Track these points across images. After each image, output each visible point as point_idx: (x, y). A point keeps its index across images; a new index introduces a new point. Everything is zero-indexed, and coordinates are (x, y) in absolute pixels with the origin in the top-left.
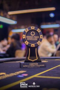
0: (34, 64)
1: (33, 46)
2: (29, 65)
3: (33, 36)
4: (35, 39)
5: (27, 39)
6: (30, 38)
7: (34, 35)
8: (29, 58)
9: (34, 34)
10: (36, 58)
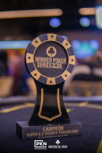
0: (56, 128)
1: (51, 82)
2: (41, 131)
3: (52, 58)
4: (56, 65)
5: (36, 65)
7: (53, 55)
9: (53, 52)
10: (58, 113)
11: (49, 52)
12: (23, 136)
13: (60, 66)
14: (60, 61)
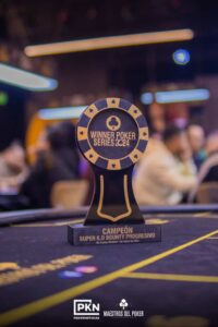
0: (121, 230)
1: (114, 166)
2: (101, 234)
3: (115, 132)
4: (121, 142)
5: (92, 143)
6: (102, 138)
8: (102, 212)
9: (117, 124)
10: (127, 211)
11: (111, 124)
12: (75, 241)
13: (126, 144)
14: (126, 136)
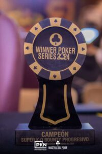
3: (57, 47)
4: (62, 56)
6: (46, 53)
11: (53, 40)
13: (67, 57)
14: (67, 50)
